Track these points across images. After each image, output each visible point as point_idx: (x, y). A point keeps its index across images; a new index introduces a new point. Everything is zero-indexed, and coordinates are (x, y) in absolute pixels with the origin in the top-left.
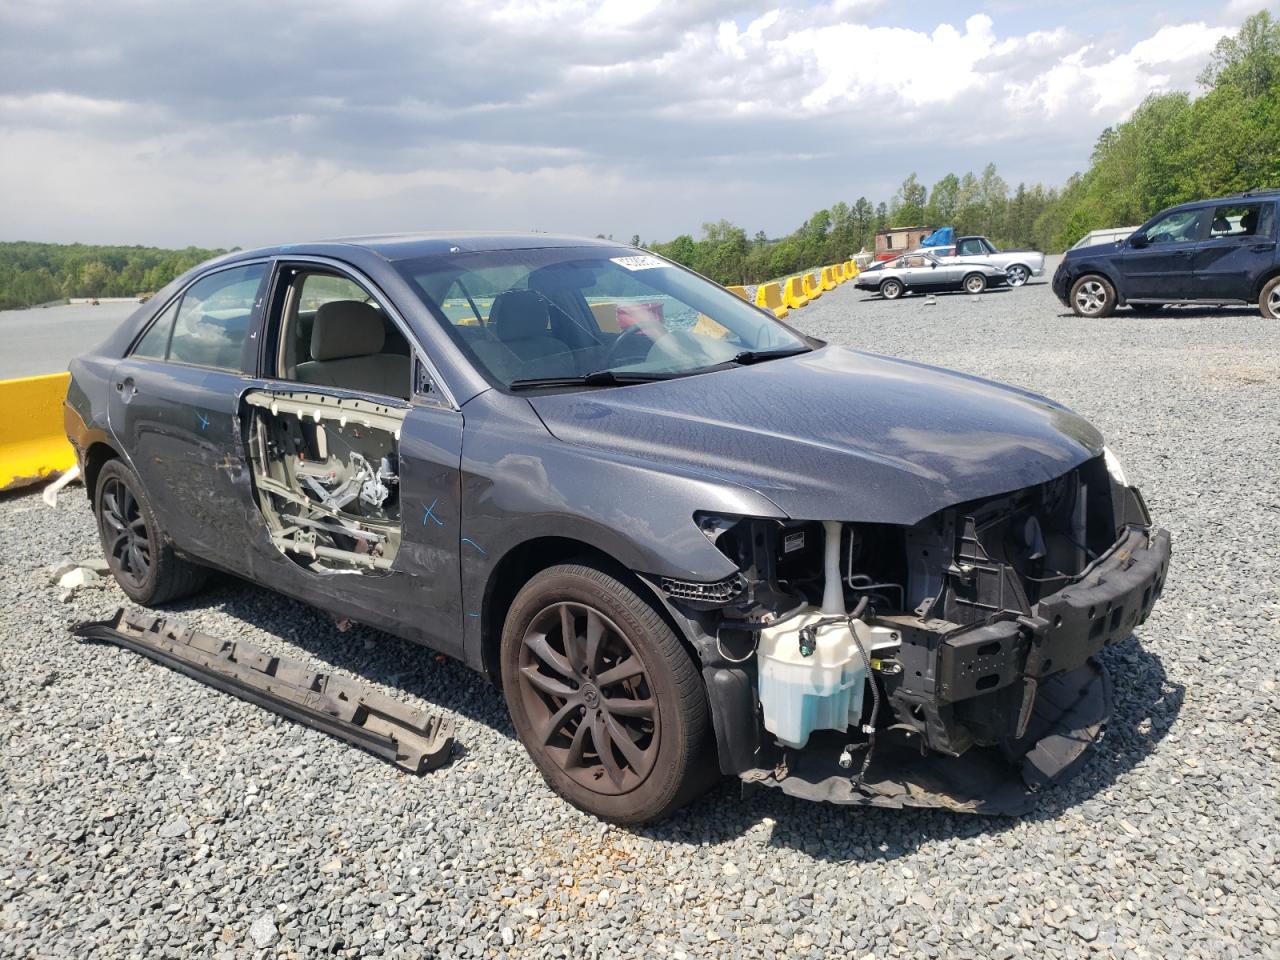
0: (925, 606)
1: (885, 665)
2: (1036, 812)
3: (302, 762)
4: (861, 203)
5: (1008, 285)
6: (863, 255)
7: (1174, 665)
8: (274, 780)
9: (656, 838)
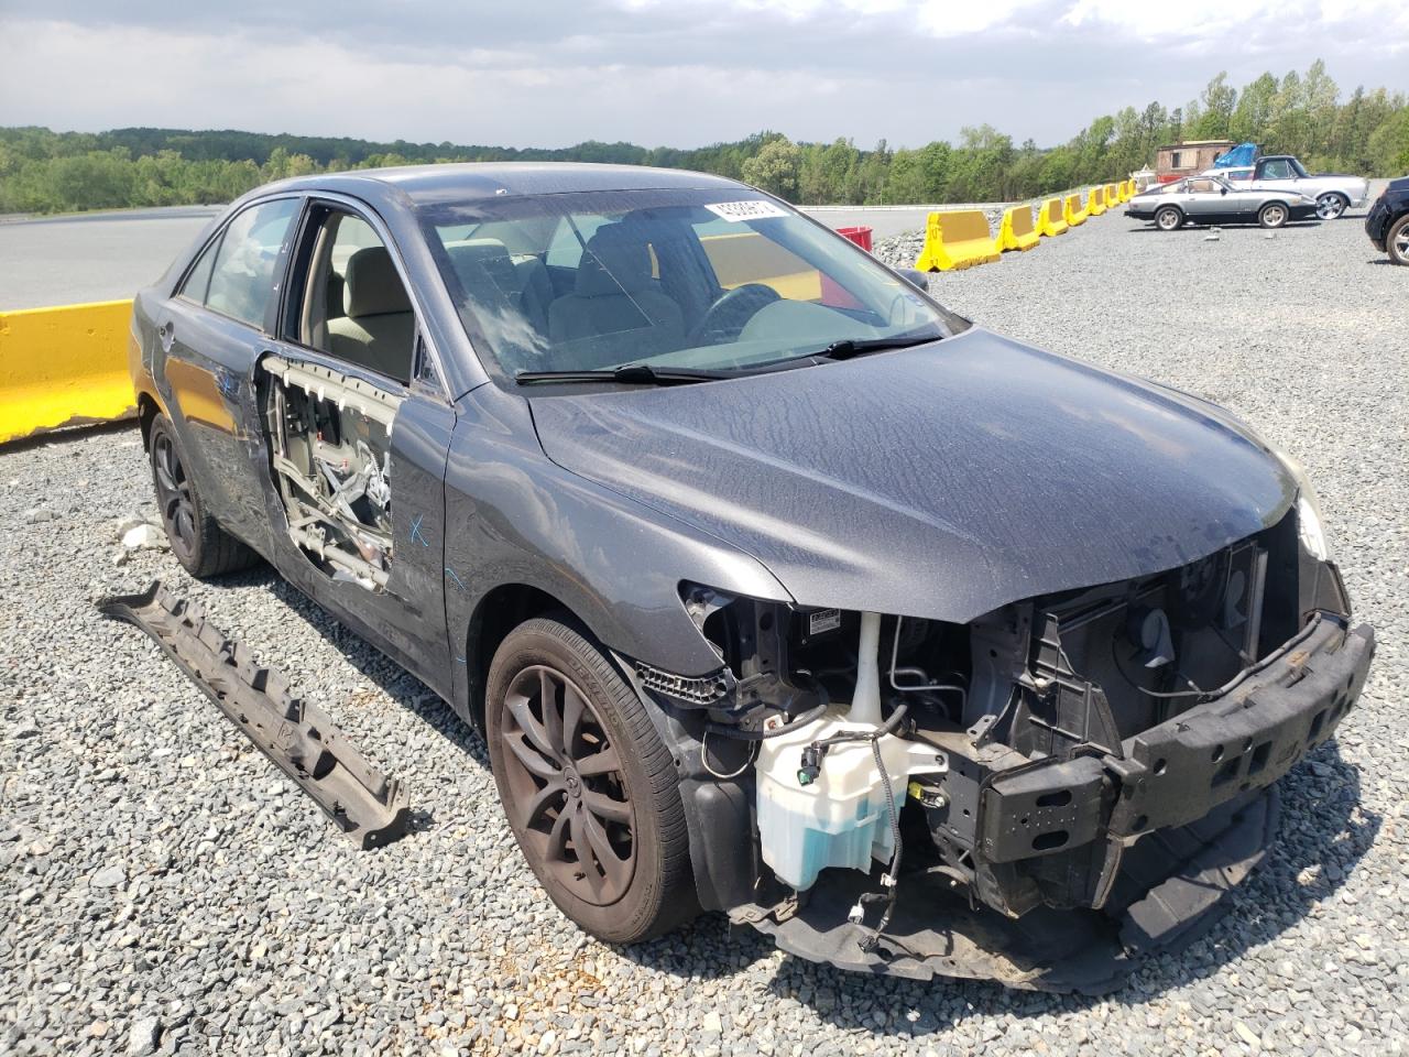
0: (982, 726)
1: (925, 794)
2: (1126, 991)
3: (278, 802)
4: (1153, 108)
5: (1318, 218)
6: (1145, 173)
7: (1382, 783)
8: (239, 824)
9: (640, 962)
